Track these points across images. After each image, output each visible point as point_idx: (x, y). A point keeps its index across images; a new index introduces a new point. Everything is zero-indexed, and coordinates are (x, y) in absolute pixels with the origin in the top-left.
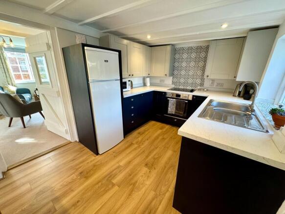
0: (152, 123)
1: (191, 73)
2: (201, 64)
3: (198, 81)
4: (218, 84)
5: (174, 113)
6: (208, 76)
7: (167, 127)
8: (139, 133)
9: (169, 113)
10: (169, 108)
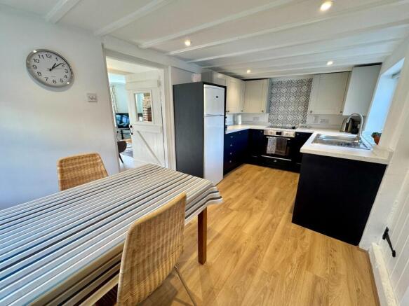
0: (247, 166)
1: (291, 109)
2: (303, 99)
3: (300, 118)
4: (323, 121)
5: (273, 153)
6: (311, 112)
7: (266, 169)
8: (237, 174)
9: (268, 152)
10: (268, 148)
